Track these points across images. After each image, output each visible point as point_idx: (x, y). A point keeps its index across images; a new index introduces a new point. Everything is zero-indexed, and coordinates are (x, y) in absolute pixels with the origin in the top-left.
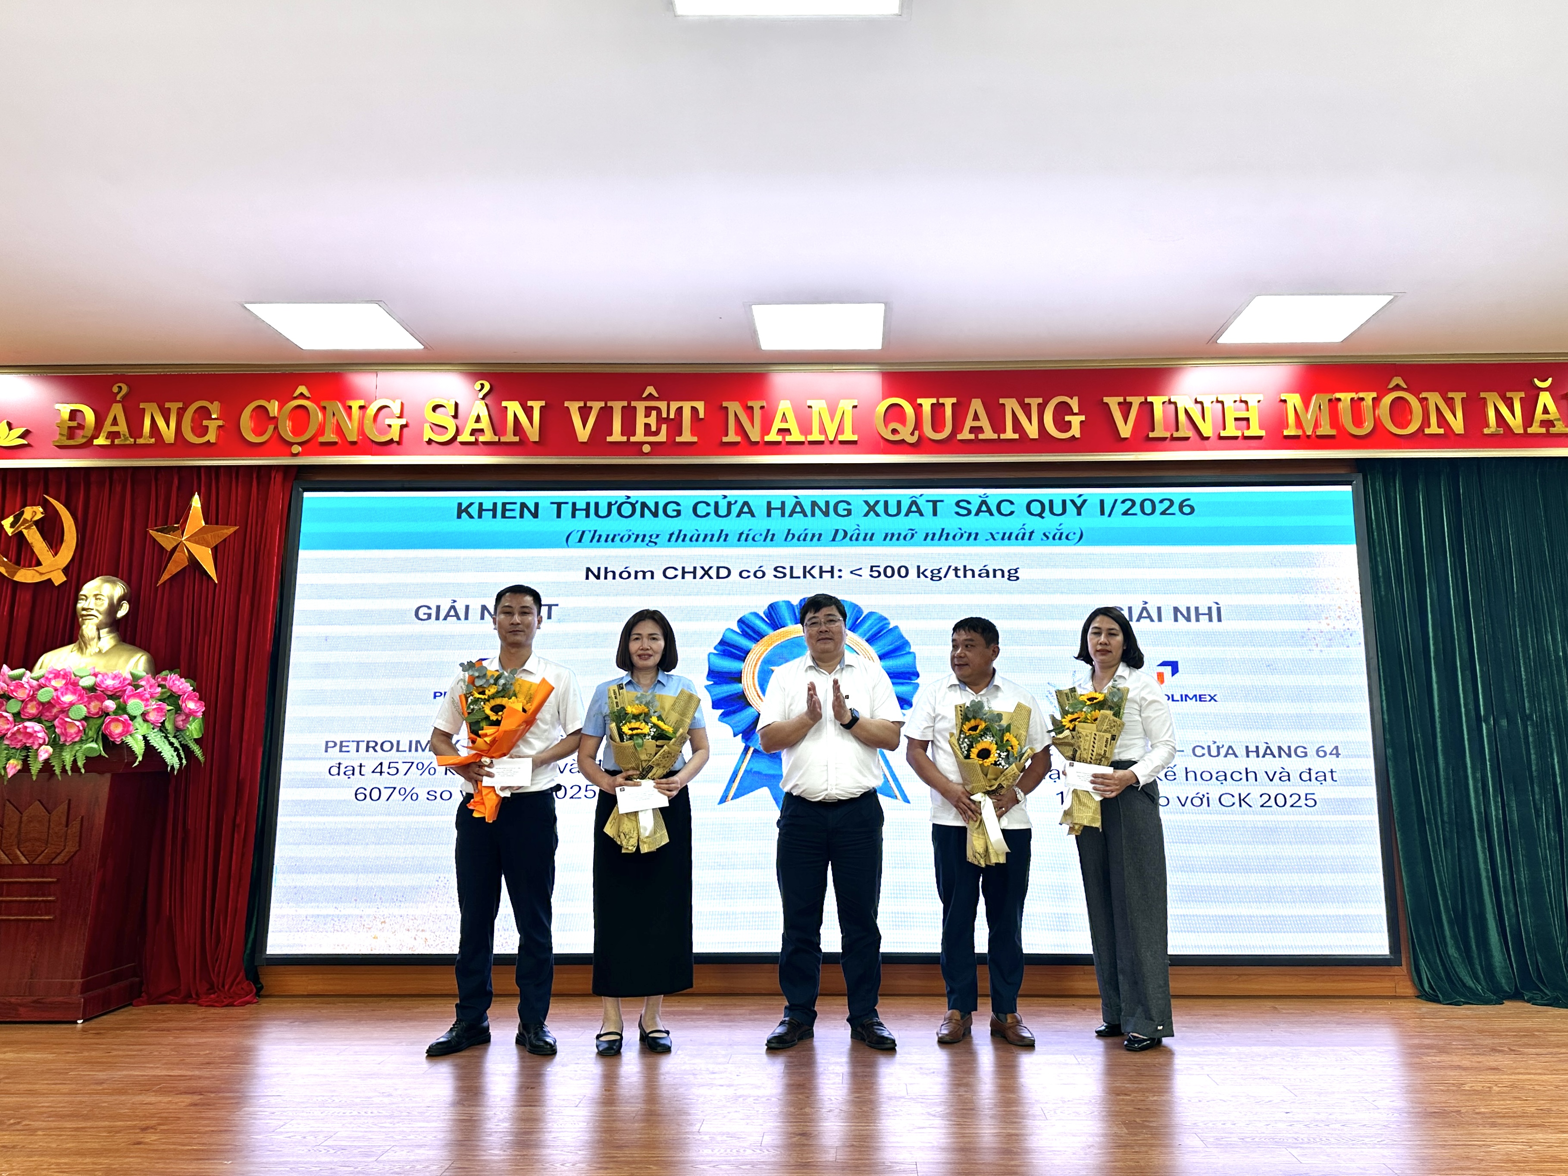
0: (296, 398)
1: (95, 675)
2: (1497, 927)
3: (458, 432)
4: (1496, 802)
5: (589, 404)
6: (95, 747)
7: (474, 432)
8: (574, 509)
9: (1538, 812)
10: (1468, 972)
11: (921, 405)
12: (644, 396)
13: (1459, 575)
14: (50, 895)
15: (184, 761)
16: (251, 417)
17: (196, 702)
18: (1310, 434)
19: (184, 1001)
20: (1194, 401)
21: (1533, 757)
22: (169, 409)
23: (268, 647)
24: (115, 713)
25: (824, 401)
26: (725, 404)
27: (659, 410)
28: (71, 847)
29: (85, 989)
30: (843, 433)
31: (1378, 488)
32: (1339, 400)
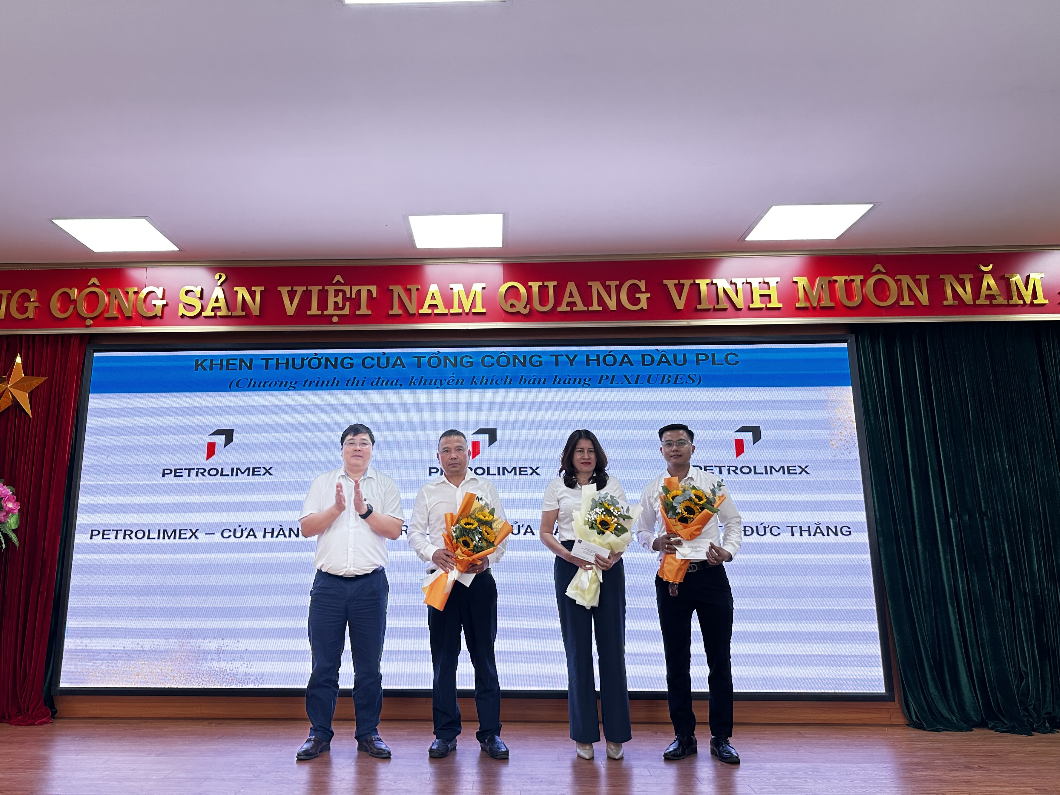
0: (89, 286)
2: (966, 671)
3: (203, 309)
4: (962, 578)
5: (295, 288)
7: (214, 309)
9: (994, 585)
10: (945, 706)
11: (531, 287)
12: (334, 282)
13: (929, 408)
16: (58, 300)
17: (14, 502)
18: (815, 306)
20: (729, 282)
21: (989, 543)
22: (2, 295)
23: (66, 462)
25: (461, 285)
26: (391, 287)
27: (344, 292)
30: (475, 307)
31: (866, 345)
32: (836, 281)
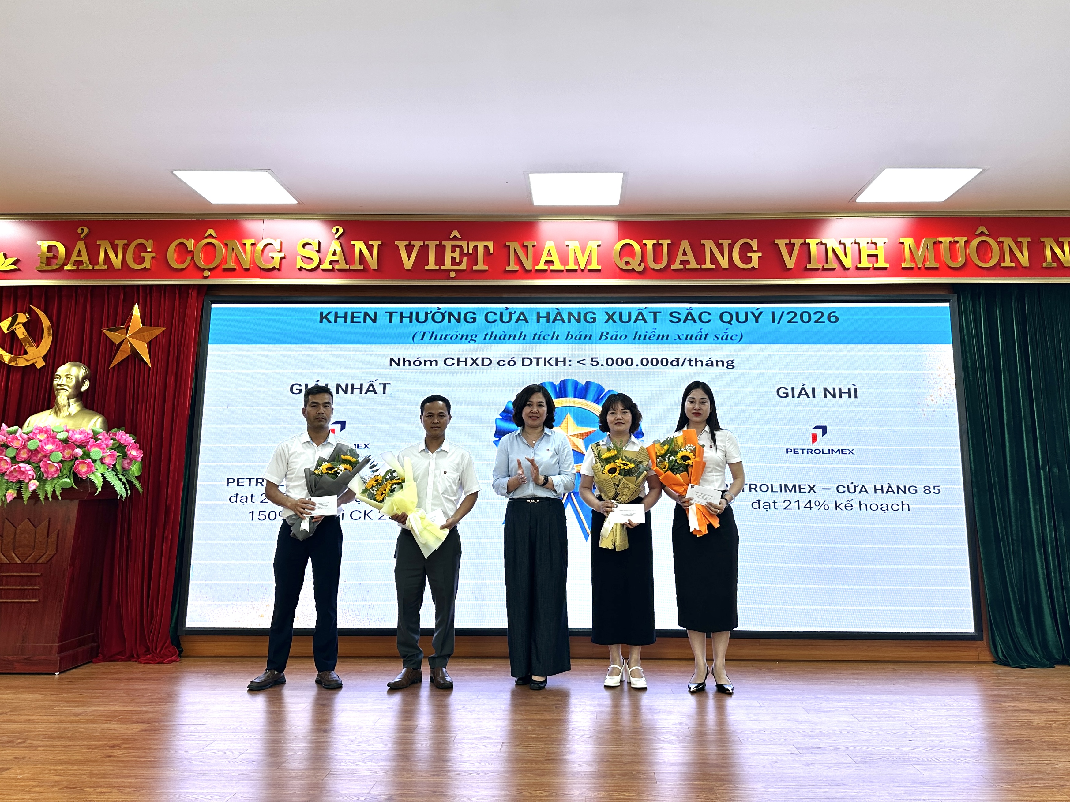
0: (206, 238)
1: (68, 431)
2: (1050, 614)
3: (320, 263)
4: (1050, 526)
5: (412, 243)
6: (68, 481)
7: (331, 262)
8: (402, 317)
10: (1029, 644)
12: (451, 237)
13: (1025, 365)
14: (35, 585)
15: (129, 492)
16: (175, 251)
17: (137, 451)
18: (920, 266)
19: (129, 659)
20: (838, 243)
22: (118, 245)
23: (187, 412)
24: (82, 457)
25: (577, 242)
26: (507, 243)
27: (461, 247)
28: (51, 551)
29: (61, 650)
30: (590, 264)
31: (967, 304)
32: (941, 242)
